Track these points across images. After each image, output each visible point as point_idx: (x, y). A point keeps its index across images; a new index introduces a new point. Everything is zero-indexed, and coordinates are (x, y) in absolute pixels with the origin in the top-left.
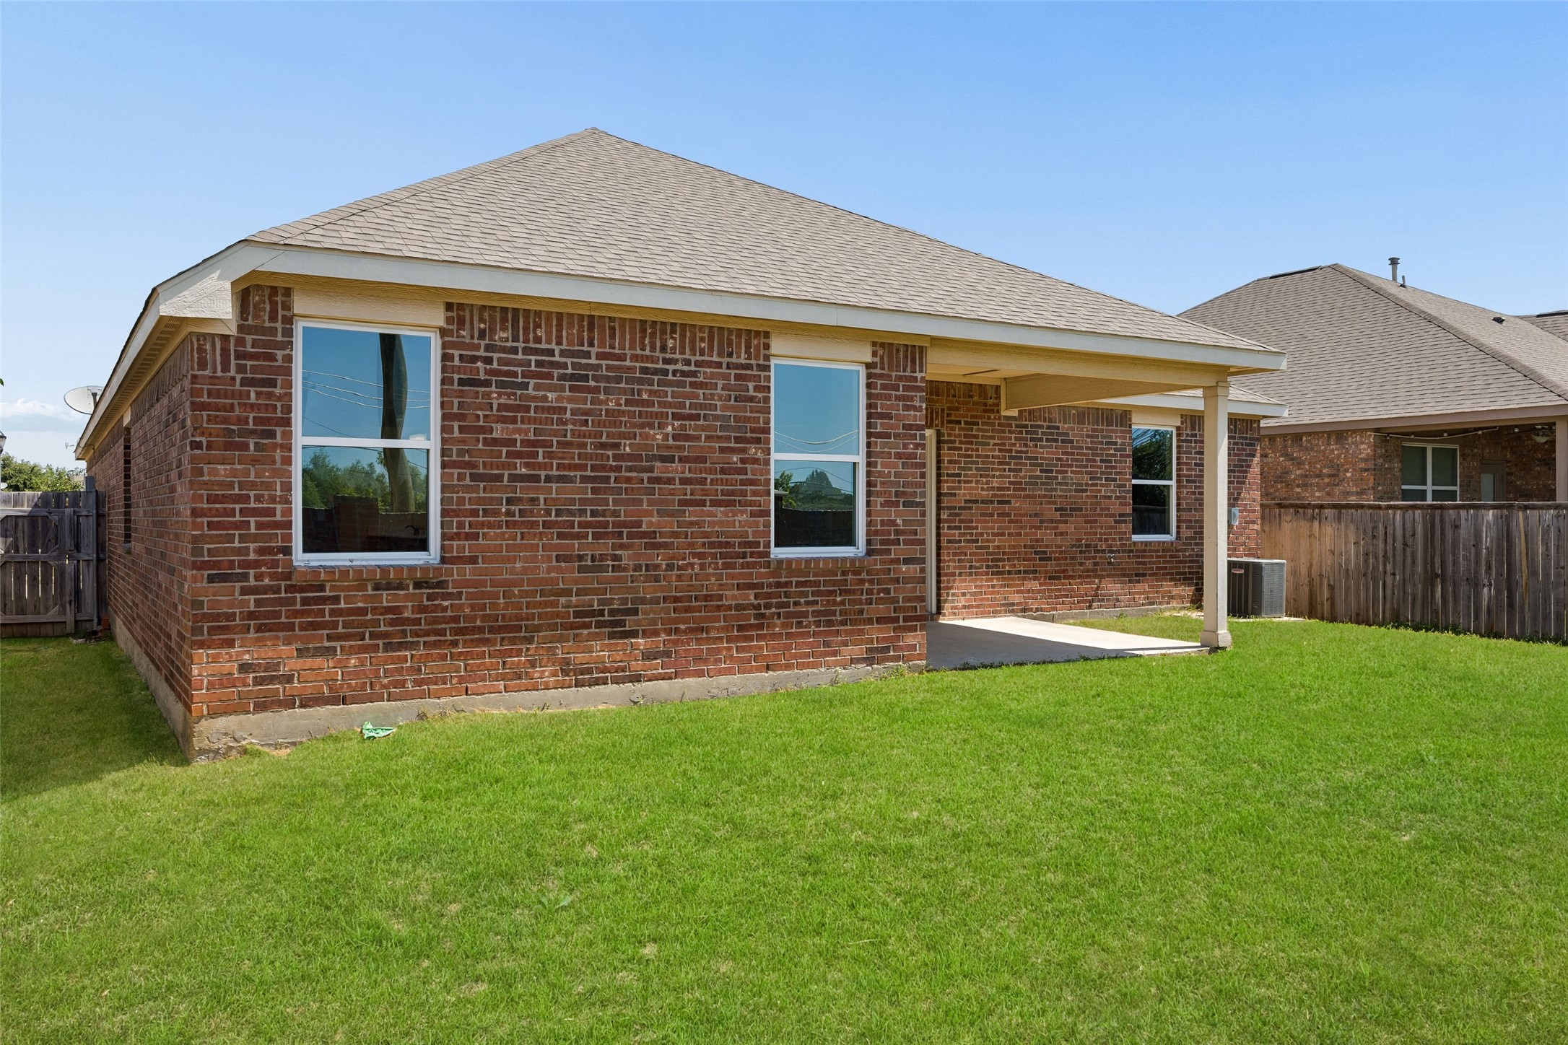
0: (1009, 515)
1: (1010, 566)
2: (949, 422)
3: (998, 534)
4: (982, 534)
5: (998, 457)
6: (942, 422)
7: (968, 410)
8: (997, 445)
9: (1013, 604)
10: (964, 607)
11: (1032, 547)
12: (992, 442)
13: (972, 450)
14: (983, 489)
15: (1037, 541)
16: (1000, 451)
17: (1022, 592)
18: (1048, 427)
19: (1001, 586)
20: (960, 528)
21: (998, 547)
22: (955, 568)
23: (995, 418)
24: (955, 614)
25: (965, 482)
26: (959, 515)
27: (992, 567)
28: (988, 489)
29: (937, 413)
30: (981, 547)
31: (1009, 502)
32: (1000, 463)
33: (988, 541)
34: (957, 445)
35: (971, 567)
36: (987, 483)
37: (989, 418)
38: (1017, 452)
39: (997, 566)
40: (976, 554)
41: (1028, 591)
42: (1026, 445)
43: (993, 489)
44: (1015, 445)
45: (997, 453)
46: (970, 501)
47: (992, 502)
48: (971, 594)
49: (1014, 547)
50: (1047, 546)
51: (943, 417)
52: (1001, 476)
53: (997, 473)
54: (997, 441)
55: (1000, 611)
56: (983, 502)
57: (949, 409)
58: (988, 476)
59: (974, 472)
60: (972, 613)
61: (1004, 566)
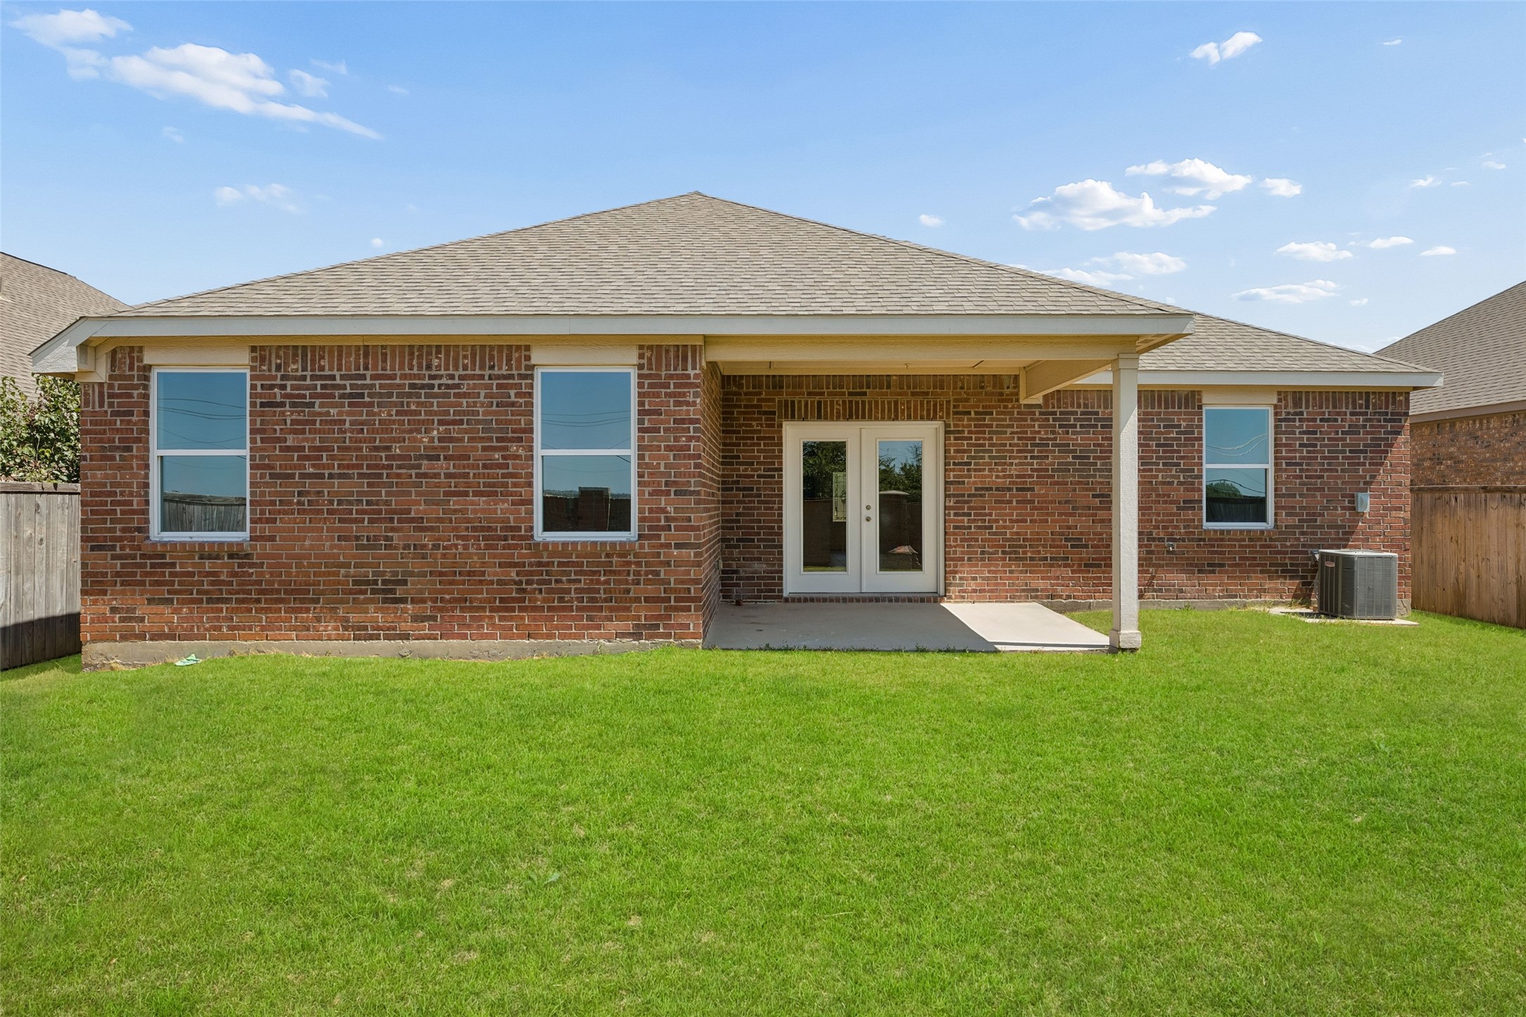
0: (1032, 502)
1: (1033, 552)
2: (955, 413)
3: (1017, 521)
4: (997, 521)
5: (1017, 445)
6: (948, 414)
7: (979, 401)
8: (1017, 433)
9: (1037, 590)
10: (975, 591)
11: (1062, 534)
12: (1009, 430)
13: (985, 439)
14: (997, 477)
15: (1069, 527)
16: (1019, 439)
17: (1049, 578)
18: (1083, 413)
19: (1021, 572)
20: (969, 515)
21: (1018, 534)
22: (963, 553)
23: (1013, 407)
24: (963, 597)
25: (975, 470)
26: (967, 502)
27: (1010, 553)
28: (1004, 477)
29: (941, 405)
30: (995, 534)
31: (1032, 489)
32: (1019, 451)
33: (1004, 527)
34: (966, 435)
35: (983, 553)
36: (1003, 471)
37: (1006, 407)
38: (1041, 439)
39: (1016, 552)
40: (990, 540)
41: (1058, 578)
42: (1053, 432)
43: (1011, 476)
44: (1039, 432)
45: (1016, 441)
46: (982, 489)
47: (1009, 489)
48: (983, 579)
49: (1038, 533)
50: (1081, 533)
51: (948, 409)
52: (1020, 464)
53: (1017, 461)
54: (1015, 429)
55: (1020, 597)
56: (997, 489)
57: (956, 400)
58: (1005, 464)
59: (987, 460)
60: (985, 597)
61: (1024, 553)
